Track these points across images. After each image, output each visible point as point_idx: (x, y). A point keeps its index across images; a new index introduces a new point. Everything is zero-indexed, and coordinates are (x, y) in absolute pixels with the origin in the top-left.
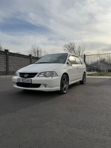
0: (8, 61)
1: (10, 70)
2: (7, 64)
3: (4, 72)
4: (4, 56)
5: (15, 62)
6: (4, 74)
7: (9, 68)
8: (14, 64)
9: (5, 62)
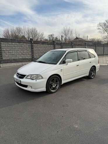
0: (33, 49)
1: (35, 57)
2: (32, 52)
3: (30, 59)
4: (29, 44)
5: (39, 49)
6: (30, 60)
7: (34, 55)
8: (39, 52)
9: (31, 50)
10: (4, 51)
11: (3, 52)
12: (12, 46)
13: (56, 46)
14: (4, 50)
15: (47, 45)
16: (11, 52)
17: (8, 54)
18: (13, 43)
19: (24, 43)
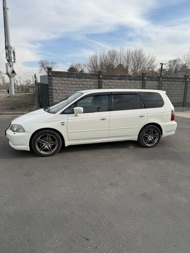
10: (56, 90)
11: (54, 91)
12: (68, 82)
13: (148, 83)
14: (56, 88)
15: (128, 81)
16: (67, 92)
17: (61, 95)
18: (70, 79)
19: (86, 78)
